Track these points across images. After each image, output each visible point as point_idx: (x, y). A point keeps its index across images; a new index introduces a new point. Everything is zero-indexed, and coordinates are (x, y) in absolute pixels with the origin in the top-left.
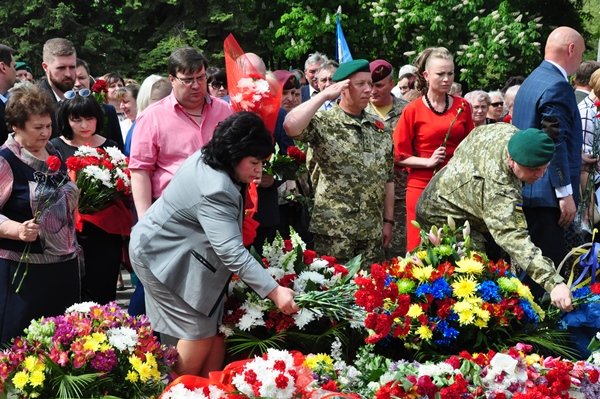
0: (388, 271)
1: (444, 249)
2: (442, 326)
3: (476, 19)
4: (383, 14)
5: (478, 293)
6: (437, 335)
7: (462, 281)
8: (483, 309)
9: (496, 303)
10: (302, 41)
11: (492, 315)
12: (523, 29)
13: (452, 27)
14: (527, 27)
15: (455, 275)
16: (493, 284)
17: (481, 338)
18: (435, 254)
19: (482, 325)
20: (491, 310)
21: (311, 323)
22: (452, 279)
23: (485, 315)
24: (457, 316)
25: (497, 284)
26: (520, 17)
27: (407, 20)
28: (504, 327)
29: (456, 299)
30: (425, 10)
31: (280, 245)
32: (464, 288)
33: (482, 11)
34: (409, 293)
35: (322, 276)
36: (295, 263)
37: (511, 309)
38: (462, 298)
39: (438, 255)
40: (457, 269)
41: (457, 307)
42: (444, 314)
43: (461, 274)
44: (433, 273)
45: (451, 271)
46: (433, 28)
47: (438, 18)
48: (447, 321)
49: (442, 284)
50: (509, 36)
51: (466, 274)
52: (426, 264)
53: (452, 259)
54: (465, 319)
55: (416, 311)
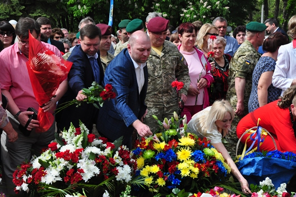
0: (139, 146)
1: (171, 132)
2: (171, 177)
5: (192, 158)
6: (168, 183)
7: (183, 150)
8: (195, 167)
9: (202, 163)
10: (85, 7)
11: (200, 170)
15: (178, 147)
16: (201, 152)
17: (194, 184)
18: (166, 135)
19: (194, 176)
20: (200, 167)
21: (92, 178)
22: (177, 150)
23: (196, 170)
24: (180, 172)
25: (203, 152)
28: (207, 177)
29: (179, 162)
31: (73, 131)
32: (184, 155)
34: (152, 158)
35: (99, 149)
36: (82, 142)
37: (211, 167)
38: (183, 161)
39: (168, 135)
40: (179, 144)
41: (180, 166)
42: (172, 171)
43: (182, 146)
44: (166, 146)
45: (176, 145)
48: (174, 174)
49: (171, 153)
51: (185, 146)
52: (161, 141)
53: (177, 138)
54: (185, 173)
55: (155, 169)
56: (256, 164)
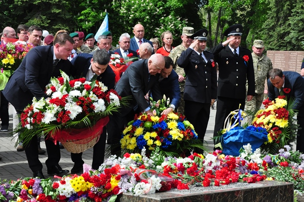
2: (165, 140)
3: (163, 18)
4: (125, 12)
5: (178, 127)
6: (163, 144)
7: (171, 122)
8: (181, 133)
10: (90, 23)
11: (184, 136)
12: (180, 23)
13: (153, 20)
14: (182, 23)
15: (168, 120)
16: (182, 123)
19: (180, 140)
20: (183, 133)
23: (182, 136)
24: (171, 136)
26: (179, 19)
27: (134, 16)
28: (188, 140)
29: (169, 130)
30: (143, 13)
32: (172, 125)
33: (165, 15)
34: (151, 127)
37: (189, 133)
38: (172, 129)
39: (160, 111)
40: (169, 117)
41: (171, 133)
42: (166, 136)
43: (170, 119)
46: (145, 21)
47: (148, 17)
48: (167, 138)
49: (164, 124)
50: (175, 26)
51: (172, 119)
54: (175, 137)
55: (154, 135)
56: (239, 134)
